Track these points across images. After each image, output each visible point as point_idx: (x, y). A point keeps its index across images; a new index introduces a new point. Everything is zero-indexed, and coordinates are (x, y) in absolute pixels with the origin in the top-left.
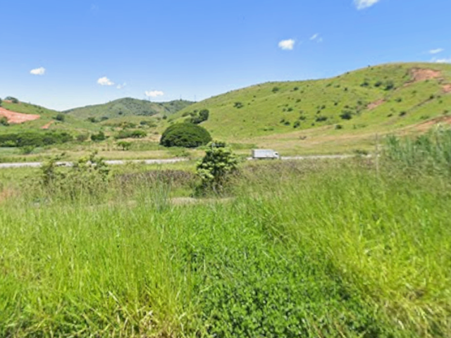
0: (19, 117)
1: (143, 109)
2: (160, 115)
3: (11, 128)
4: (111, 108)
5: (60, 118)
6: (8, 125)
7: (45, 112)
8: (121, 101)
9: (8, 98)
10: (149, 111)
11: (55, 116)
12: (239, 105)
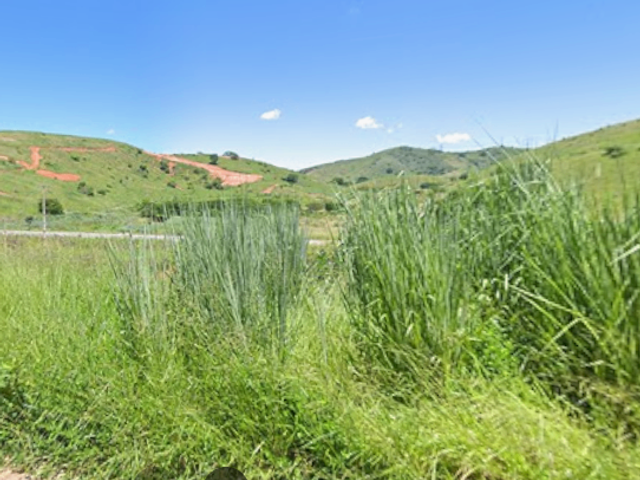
0: (235, 178)
1: (428, 164)
2: (458, 174)
3: (225, 192)
4: (374, 164)
5: (291, 179)
6: (222, 188)
7: (272, 172)
8: (391, 153)
9: (226, 154)
10: (440, 168)
11: (285, 177)
12: (614, 153)
